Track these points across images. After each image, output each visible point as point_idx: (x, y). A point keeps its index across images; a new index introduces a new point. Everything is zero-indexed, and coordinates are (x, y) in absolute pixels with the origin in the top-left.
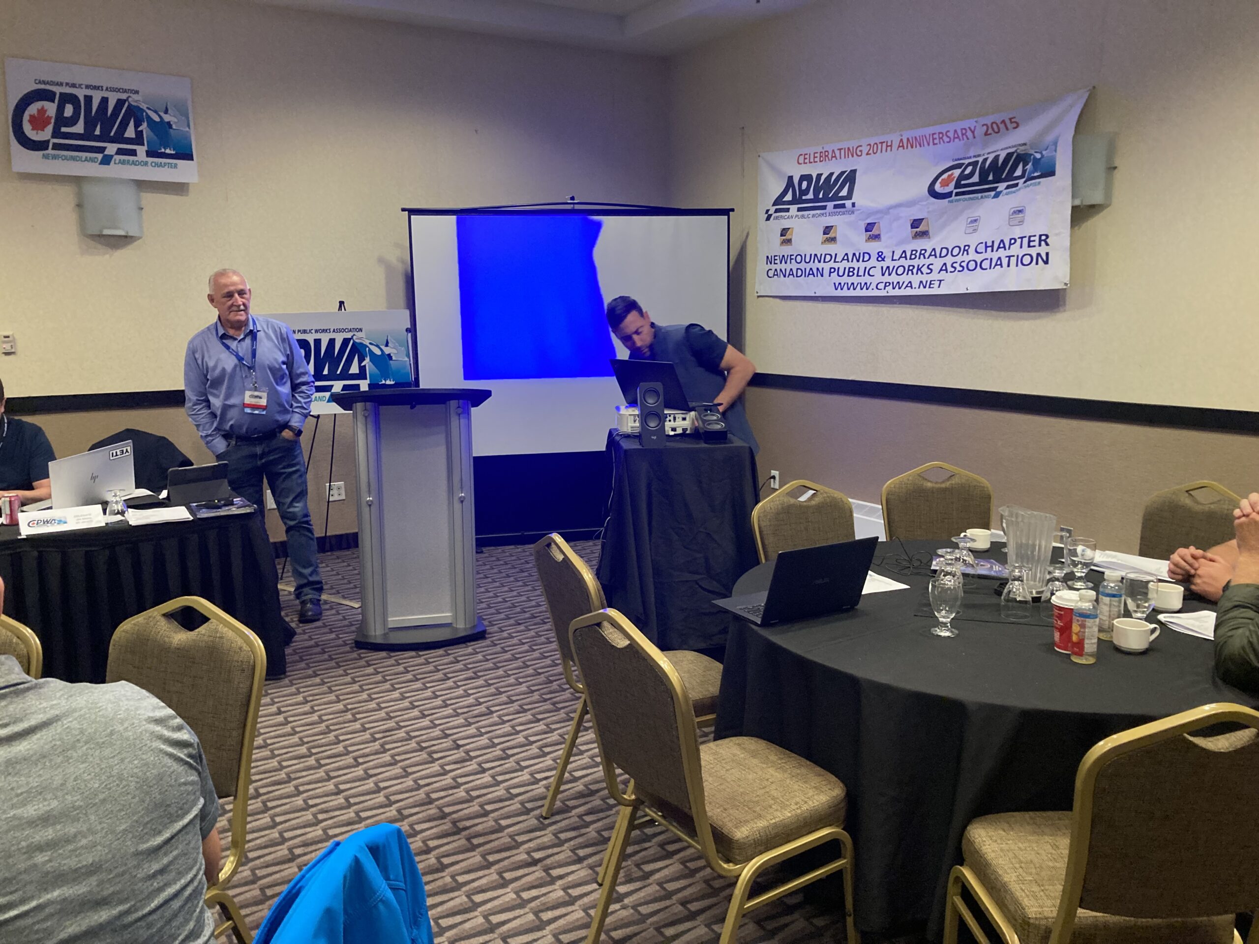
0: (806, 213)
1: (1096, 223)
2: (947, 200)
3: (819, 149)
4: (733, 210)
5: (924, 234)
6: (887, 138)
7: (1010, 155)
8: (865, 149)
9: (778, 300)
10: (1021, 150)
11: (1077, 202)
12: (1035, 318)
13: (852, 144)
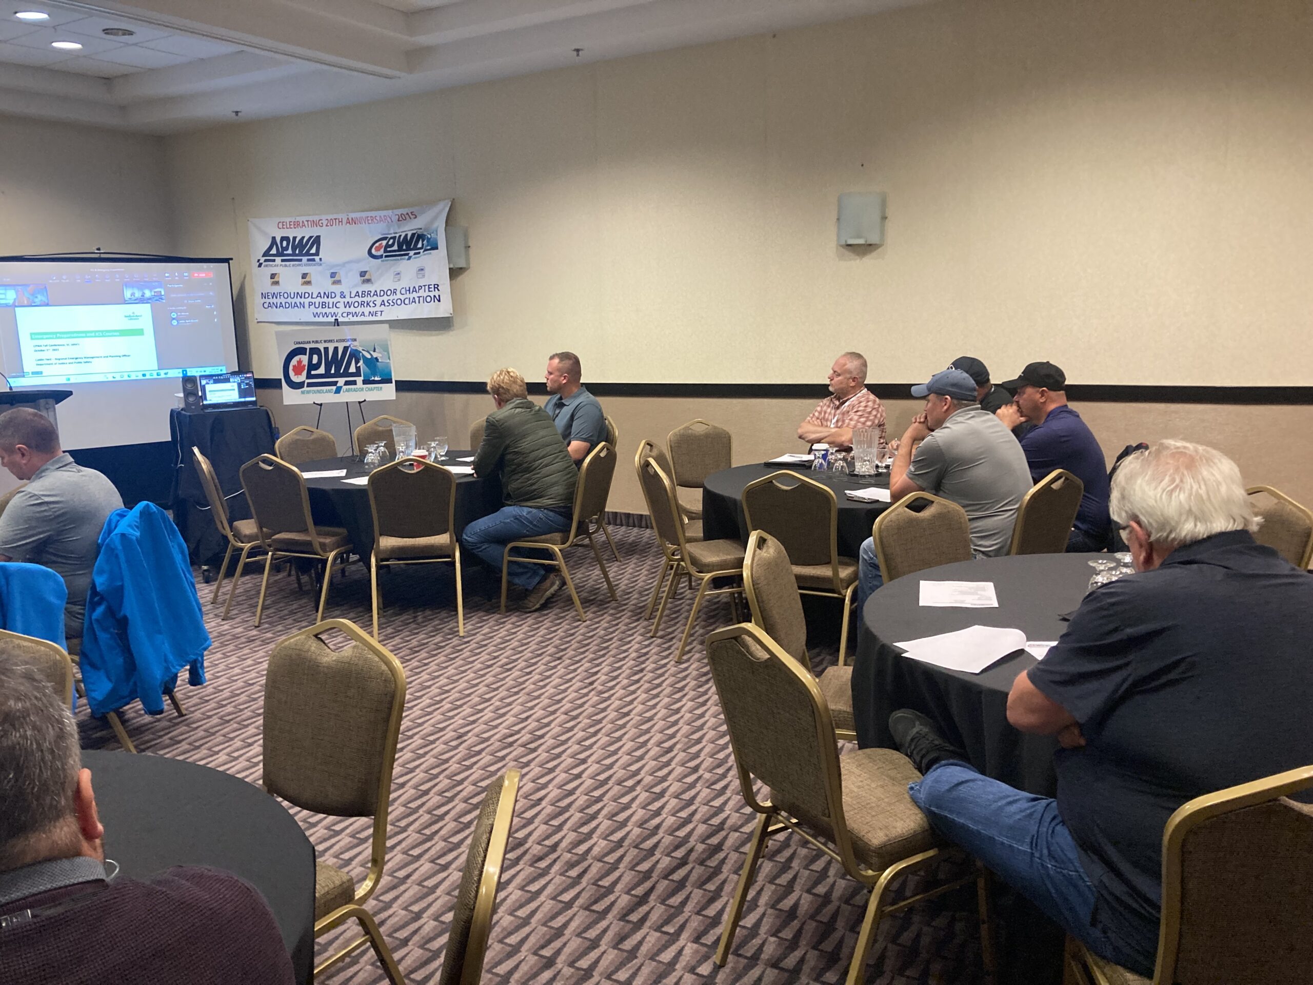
0: (288, 263)
1: (464, 278)
2: (380, 260)
3: (293, 220)
4: (232, 259)
5: (368, 281)
6: (339, 216)
7: (413, 235)
8: (325, 223)
9: (273, 325)
10: (420, 232)
11: (452, 266)
12: (438, 335)
13: (316, 218)
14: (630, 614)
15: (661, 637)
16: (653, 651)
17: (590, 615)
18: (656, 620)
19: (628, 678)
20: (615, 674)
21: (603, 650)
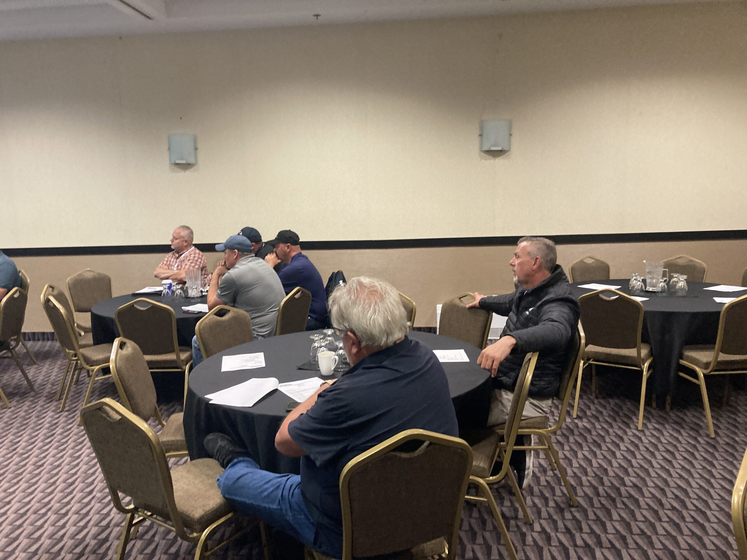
14: (44, 399)
15: (67, 411)
16: (61, 421)
17: (14, 403)
18: (63, 401)
19: (43, 441)
20: (33, 440)
21: (24, 425)
